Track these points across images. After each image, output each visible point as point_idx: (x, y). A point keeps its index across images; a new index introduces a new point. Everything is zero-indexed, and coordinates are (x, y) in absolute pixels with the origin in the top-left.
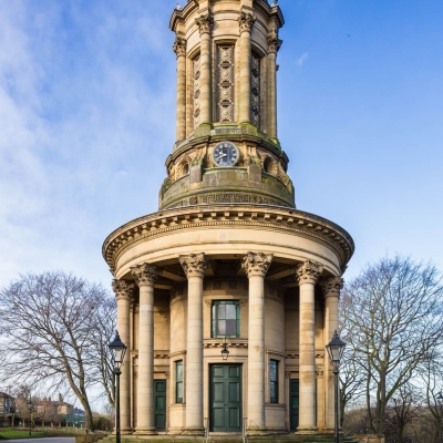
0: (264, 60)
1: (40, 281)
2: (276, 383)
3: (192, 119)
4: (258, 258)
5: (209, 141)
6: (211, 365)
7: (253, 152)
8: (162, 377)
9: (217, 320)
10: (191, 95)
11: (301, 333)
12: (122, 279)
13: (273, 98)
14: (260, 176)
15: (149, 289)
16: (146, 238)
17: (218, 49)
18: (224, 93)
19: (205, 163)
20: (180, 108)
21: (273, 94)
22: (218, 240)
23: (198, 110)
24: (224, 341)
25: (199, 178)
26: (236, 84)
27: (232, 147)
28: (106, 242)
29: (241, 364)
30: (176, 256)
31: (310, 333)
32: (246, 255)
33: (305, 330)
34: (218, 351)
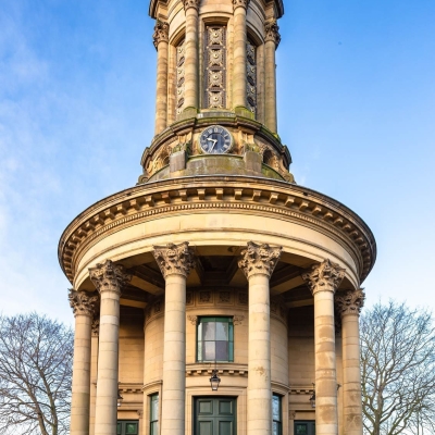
0: (261, 48)
1: (13, 324)
2: (280, 423)
3: (174, 111)
4: (263, 252)
5: (195, 126)
6: (195, 398)
7: (251, 140)
8: (134, 416)
9: (203, 341)
10: (174, 85)
11: (317, 356)
12: (81, 289)
13: (272, 90)
14: (259, 165)
15: (113, 296)
16: (110, 231)
17: (206, 30)
18: (214, 78)
19: (189, 151)
20: (160, 99)
21: (272, 85)
22: (207, 226)
23: (182, 99)
24: (213, 367)
25: (181, 166)
26: (228, 68)
27: (224, 132)
28: (61, 243)
29: (235, 398)
30: (150, 249)
31: (330, 355)
32: (246, 248)
33: (322, 350)
34: (206, 380)
